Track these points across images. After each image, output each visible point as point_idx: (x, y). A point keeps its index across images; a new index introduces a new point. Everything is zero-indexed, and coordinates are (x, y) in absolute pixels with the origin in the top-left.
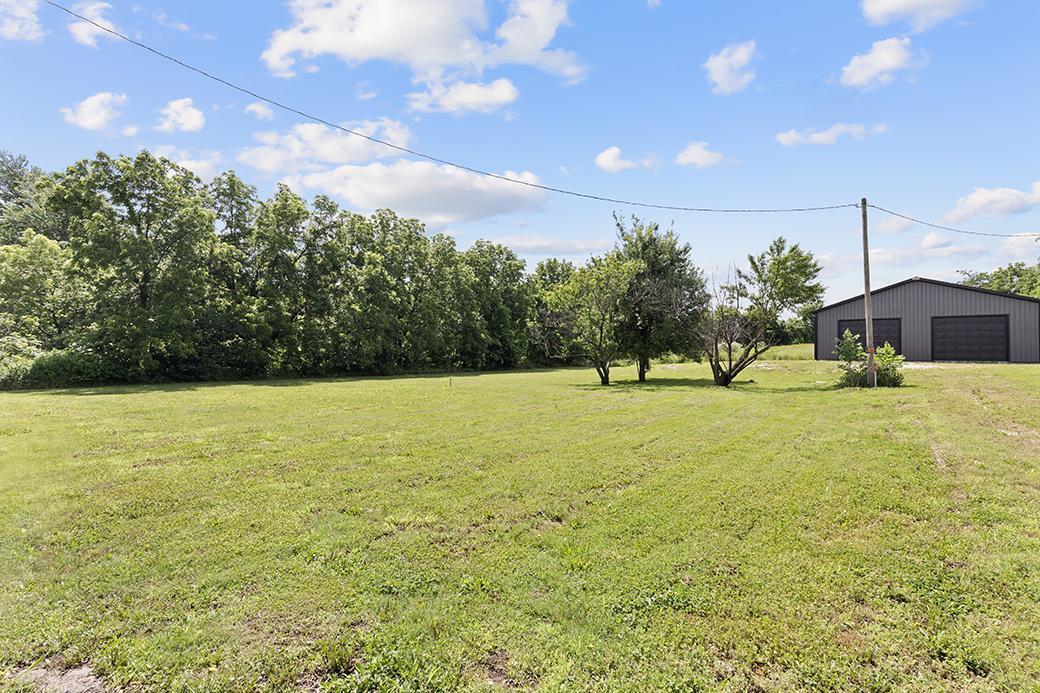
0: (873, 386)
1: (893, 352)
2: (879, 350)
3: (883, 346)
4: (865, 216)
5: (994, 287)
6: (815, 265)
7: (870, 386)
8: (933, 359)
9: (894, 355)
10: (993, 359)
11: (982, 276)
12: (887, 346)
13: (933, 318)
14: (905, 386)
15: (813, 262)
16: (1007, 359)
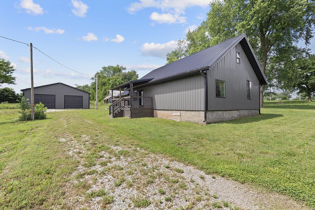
0: (33, 120)
1: (43, 106)
2: (37, 105)
3: (39, 104)
4: (31, 50)
5: (83, 90)
6: (12, 68)
7: (32, 120)
8: (65, 108)
9: (44, 107)
10: (79, 108)
11: (80, 86)
12: (41, 103)
13: (65, 96)
14: (47, 119)
15: (11, 66)
16: (82, 108)
